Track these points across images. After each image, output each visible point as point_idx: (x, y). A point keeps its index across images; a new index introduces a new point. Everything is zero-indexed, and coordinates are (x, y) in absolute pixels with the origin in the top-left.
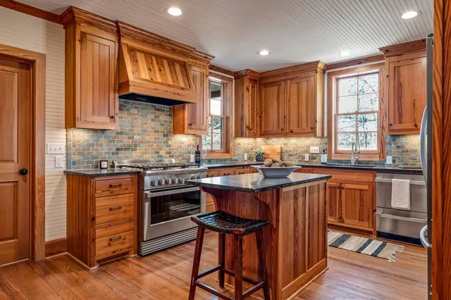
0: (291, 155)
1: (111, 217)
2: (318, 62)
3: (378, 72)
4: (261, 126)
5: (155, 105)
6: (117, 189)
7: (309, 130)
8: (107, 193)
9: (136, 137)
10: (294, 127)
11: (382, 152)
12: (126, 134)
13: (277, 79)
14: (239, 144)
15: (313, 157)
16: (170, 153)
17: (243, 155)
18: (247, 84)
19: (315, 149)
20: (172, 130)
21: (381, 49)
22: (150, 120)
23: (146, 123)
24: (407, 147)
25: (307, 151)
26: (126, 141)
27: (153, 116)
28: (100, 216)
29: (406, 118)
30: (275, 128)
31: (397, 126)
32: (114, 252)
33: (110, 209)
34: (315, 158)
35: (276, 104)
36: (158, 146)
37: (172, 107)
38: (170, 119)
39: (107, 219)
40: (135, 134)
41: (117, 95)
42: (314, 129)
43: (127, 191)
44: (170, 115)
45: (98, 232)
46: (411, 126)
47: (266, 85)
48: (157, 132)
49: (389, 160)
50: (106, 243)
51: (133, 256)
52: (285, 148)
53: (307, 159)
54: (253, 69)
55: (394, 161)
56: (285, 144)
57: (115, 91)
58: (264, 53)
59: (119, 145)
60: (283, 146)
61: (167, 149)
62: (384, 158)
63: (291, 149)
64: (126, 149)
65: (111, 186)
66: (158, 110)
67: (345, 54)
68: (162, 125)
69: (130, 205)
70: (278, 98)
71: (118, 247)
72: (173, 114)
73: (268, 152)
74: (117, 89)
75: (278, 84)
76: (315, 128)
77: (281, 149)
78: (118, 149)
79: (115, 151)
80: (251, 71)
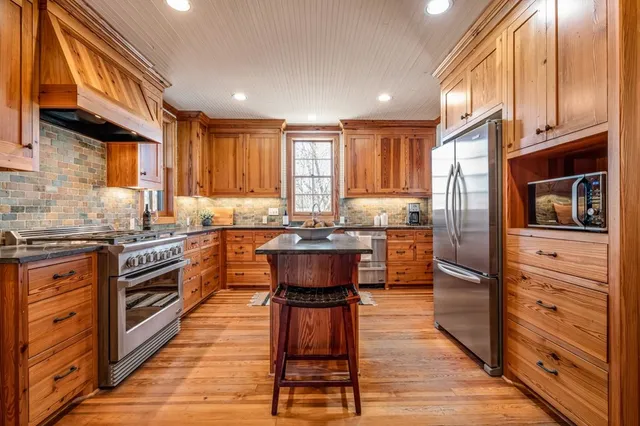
0: (246, 218)
1: (57, 336)
2: (283, 120)
3: (331, 141)
4: (211, 183)
5: (80, 136)
6: (68, 281)
7: (273, 190)
8: (50, 291)
9: (49, 188)
10: (255, 186)
11: (336, 213)
12: (30, 180)
13: (233, 130)
14: (182, 205)
15: (271, 220)
16: (103, 216)
17: (186, 219)
18: (197, 129)
19: (274, 211)
20: (106, 181)
21: (342, 121)
22: (72, 161)
23: (66, 166)
24: (357, 208)
25: (265, 214)
26: (31, 195)
27: (77, 156)
28: (38, 339)
29: (360, 184)
30: (231, 186)
31: (353, 191)
32: (62, 400)
33: (55, 321)
34: (273, 221)
35: (231, 158)
36: (85, 204)
37: (105, 144)
38: (104, 163)
39: (50, 340)
40: (47, 183)
41: (36, 107)
42: (278, 189)
43: (82, 283)
44: (103, 157)
45: (33, 372)
46: (364, 191)
47: (219, 135)
48: (83, 181)
49: (342, 220)
50: (47, 389)
51: (92, 394)
52: (238, 210)
53: (265, 221)
54: (206, 113)
55: (346, 221)
56: (239, 206)
57: (32, 98)
58: (240, 97)
59: (17, 202)
60: (236, 208)
61: (98, 210)
62: (338, 218)
63: (246, 210)
64: (30, 209)
65: (56, 277)
66: (86, 145)
67: (312, 118)
68: (91, 170)
69: (86, 307)
70: (235, 151)
71: (68, 388)
72: (108, 155)
73: (216, 215)
74: (36, 94)
75: (235, 136)
76: (280, 188)
77: (234, 211)
78: (14, 209)
79: (9, 212)
80: (204, 115)
